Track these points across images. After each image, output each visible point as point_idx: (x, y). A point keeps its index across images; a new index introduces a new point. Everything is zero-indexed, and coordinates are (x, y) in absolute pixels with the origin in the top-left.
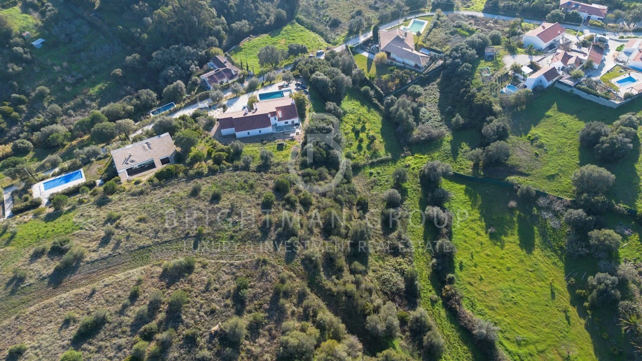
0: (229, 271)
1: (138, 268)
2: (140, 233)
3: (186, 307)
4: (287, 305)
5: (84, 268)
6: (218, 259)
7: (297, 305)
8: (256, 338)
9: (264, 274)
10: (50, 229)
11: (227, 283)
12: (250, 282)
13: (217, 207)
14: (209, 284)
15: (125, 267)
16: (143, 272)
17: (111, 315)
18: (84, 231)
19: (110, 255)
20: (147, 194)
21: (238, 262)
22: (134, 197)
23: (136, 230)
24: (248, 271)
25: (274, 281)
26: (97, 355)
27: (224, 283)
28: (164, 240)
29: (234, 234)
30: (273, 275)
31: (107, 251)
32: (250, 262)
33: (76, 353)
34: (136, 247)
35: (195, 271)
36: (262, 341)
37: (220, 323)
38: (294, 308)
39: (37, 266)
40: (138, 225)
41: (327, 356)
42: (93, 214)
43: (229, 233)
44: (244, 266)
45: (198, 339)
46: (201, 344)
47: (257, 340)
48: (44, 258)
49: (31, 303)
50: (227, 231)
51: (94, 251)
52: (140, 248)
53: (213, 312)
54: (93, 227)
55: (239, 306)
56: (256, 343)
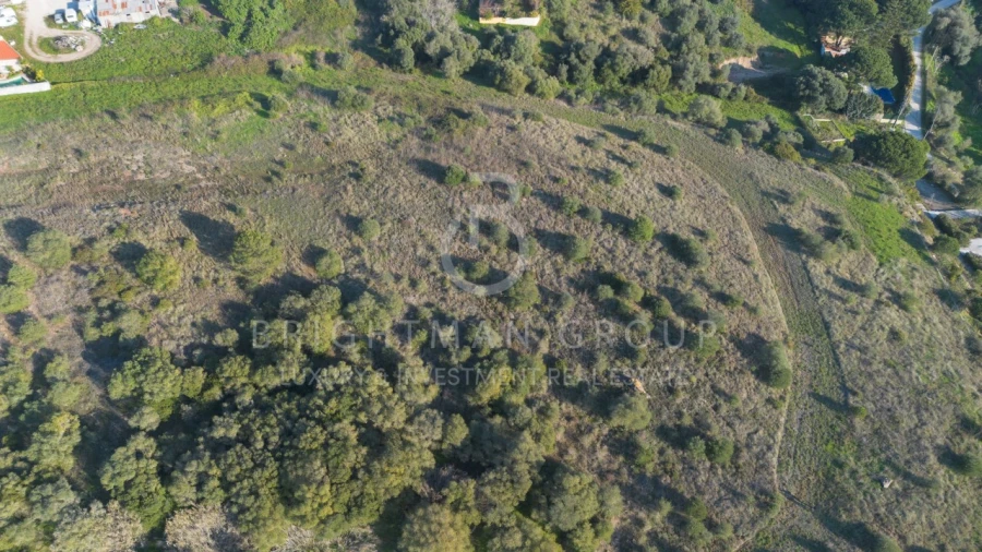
0: (756, 441)
1: (783, 316)
2: (863, 328)
3: (689, 357)
4: (658, 516)
5: (795, 259)
6: (786, 429)
7: (653, 536)
8: (610, 446)
9: (737, 496)
10: (885, 234)
11: (729, 429)
12: (723, 467)
13: (927, 456)
14: (729, 398)
15: (789, 303)
16: (774, 320)
17: (701, 272)
18: (877, 267)
19: (817, 287)
20: (972, 360)
21: (775, 461)
22: (963, 341)
23: (871, 325)
24: (749, 471)
25: (718, 510)
26: (640, 253)
27: (728, 424)
28: (841, 356)
29: (847, 469)
30: (732, 513)
31: (827, 283)
32: (771, 482)
33: (649, 234)
34: (828, 318)
35: (763, 387)
36: (602, 454)
37: (648, 397)
38: (648, 527)
39: (809, 215)
40: (883, 329)
41: (531, 540)
42: (916, 282)
43: (852, 462)
44: (765, 467)
45: (628, 362)
46: (618, 363)
47: (605, 447)
48: (822, 223)
49: (745, 210)
50: (858, 459)
51: (828, 272)
52: (827, 326)
53: (671, 390)
54: (884, 278)
55: (675, 434)
56: (601, 445)
